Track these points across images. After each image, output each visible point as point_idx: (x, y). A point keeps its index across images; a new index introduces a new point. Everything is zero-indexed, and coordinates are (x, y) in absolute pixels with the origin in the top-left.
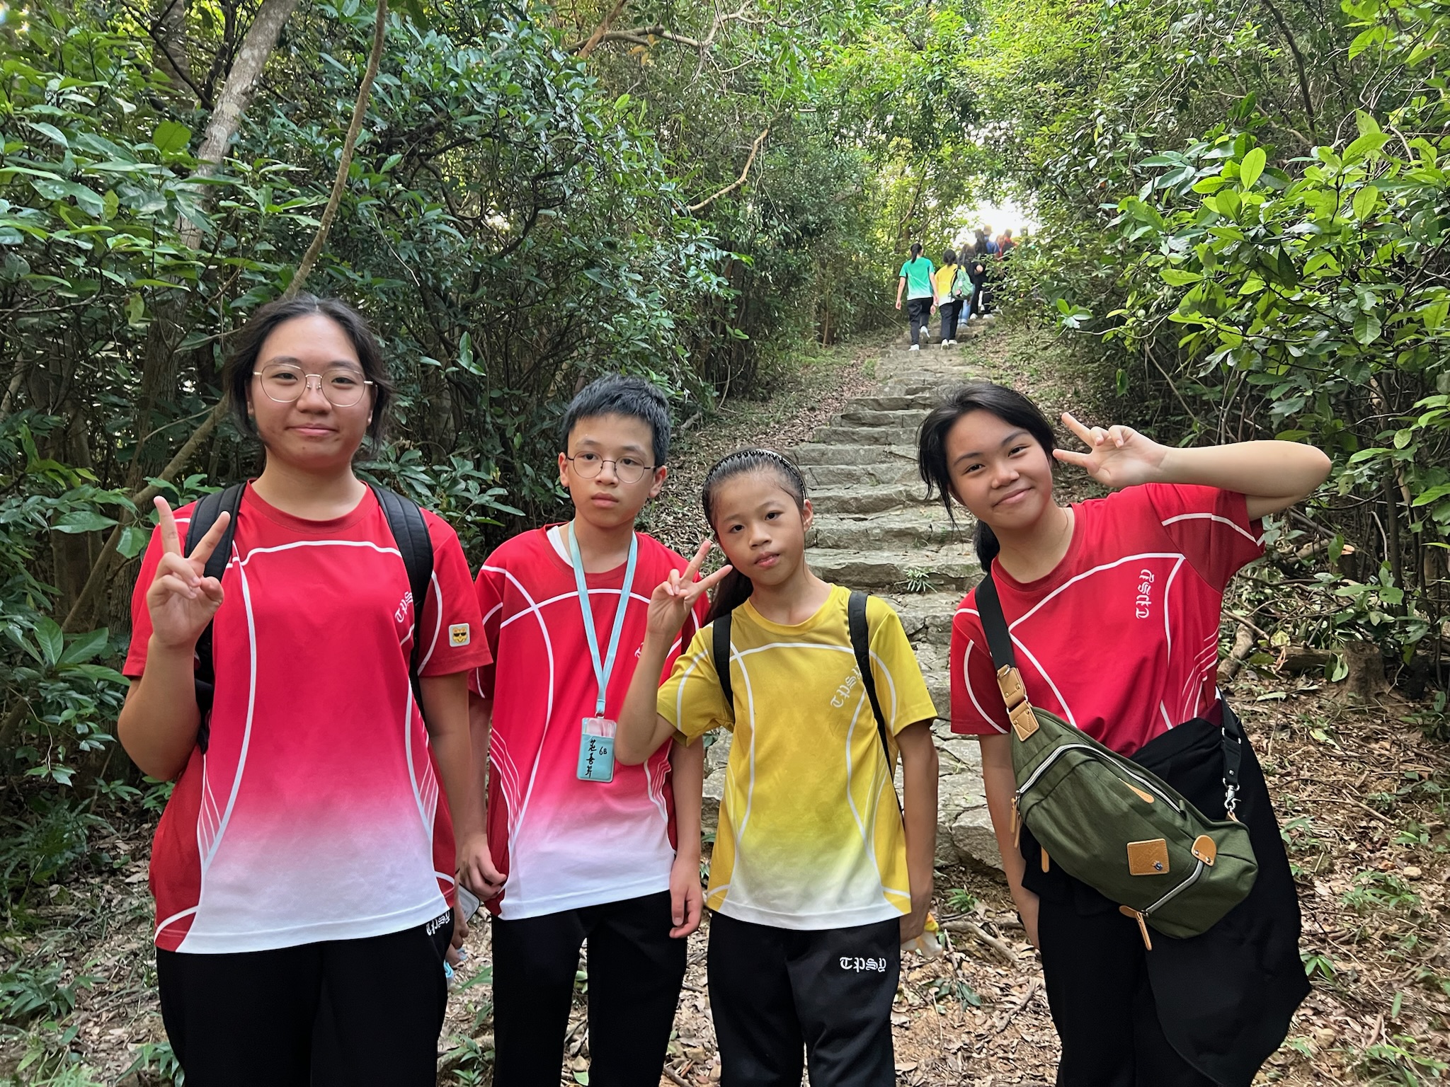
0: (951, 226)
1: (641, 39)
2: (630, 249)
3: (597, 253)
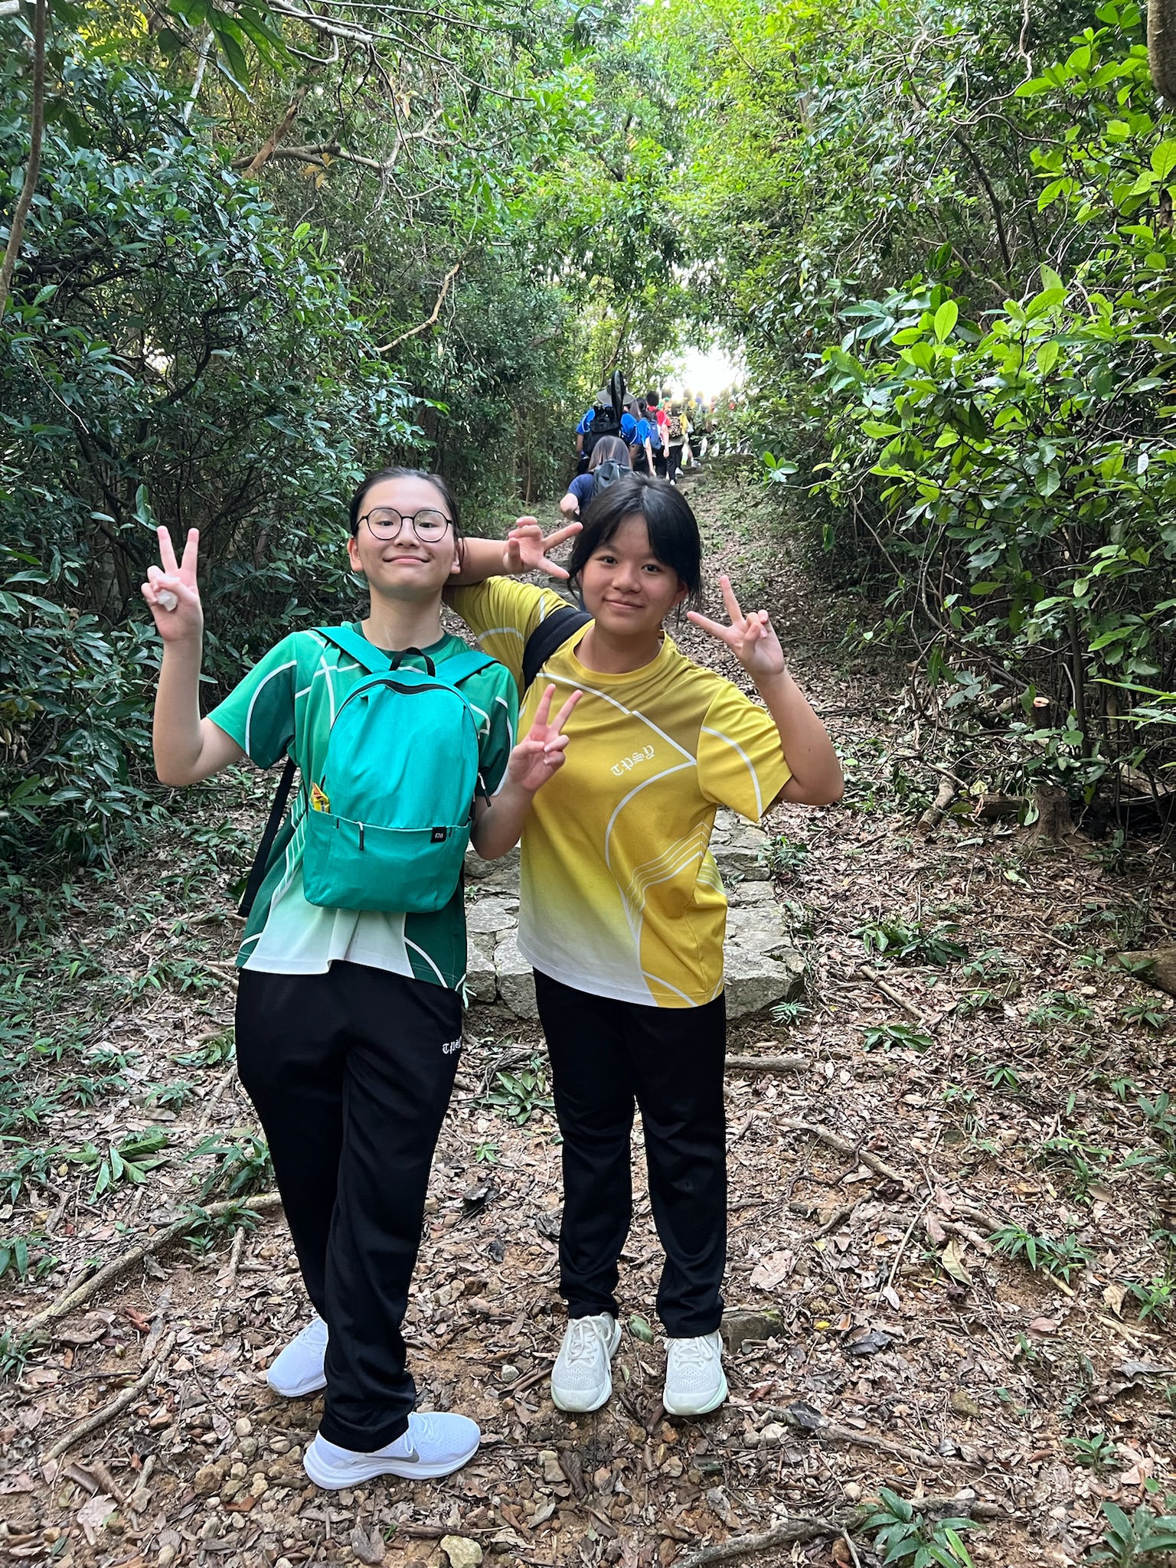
0: (657, 373)
1: (315, 158)
2: (314, 394)
3: (278, 398)
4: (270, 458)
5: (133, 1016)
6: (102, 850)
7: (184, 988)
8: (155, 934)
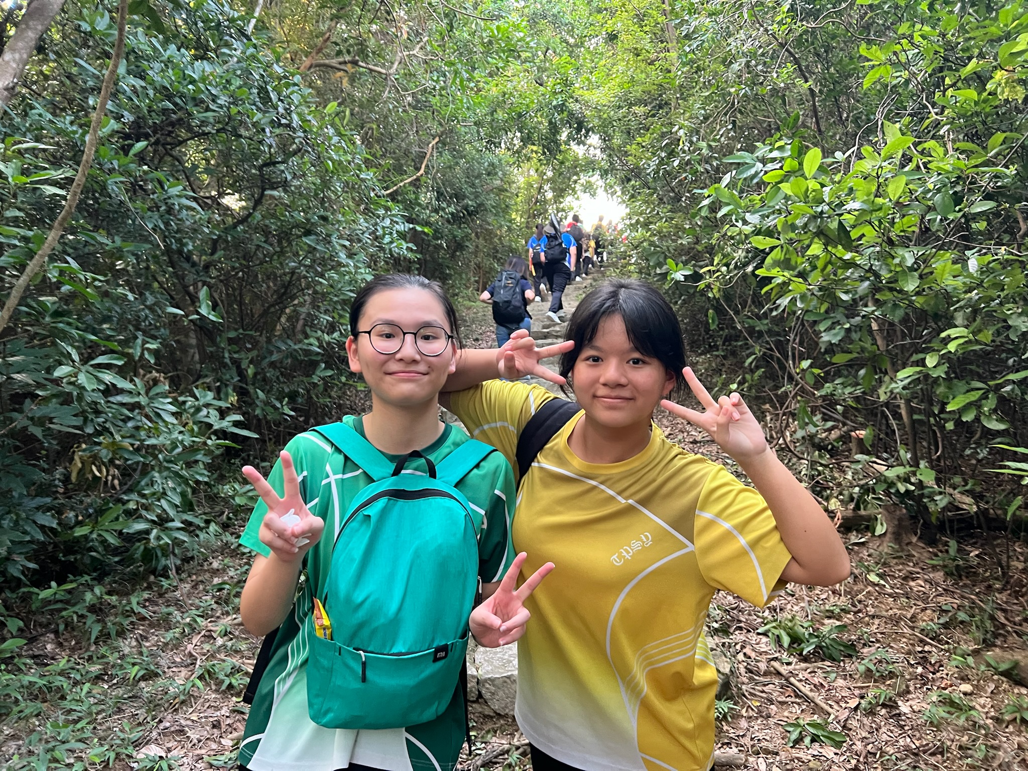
1: (342, 67)
2: (339, 222)
3: (313, 224)
4: (305, 266)
5: (180, 716)
6: (168, 562)
7: (224, 687)
8: (204, 636)
